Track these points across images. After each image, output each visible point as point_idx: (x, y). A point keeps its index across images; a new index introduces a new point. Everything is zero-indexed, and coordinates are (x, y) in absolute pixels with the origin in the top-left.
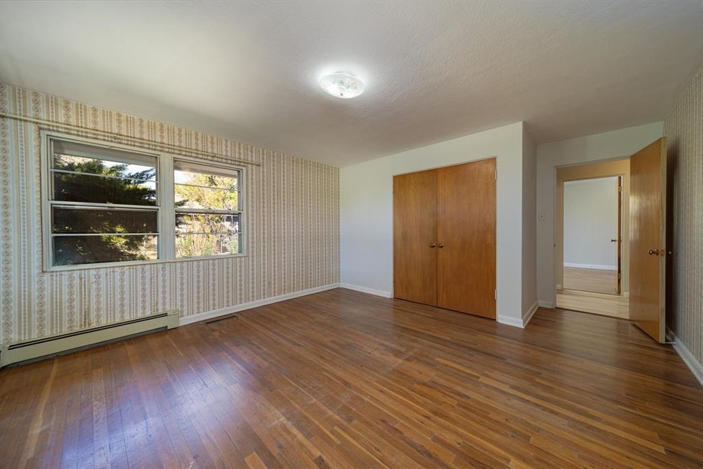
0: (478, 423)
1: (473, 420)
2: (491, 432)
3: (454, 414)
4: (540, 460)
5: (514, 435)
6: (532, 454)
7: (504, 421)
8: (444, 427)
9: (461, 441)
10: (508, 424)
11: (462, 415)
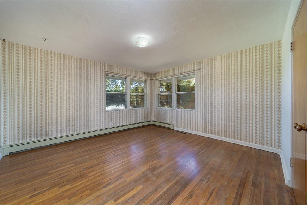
0: (90, 184)
1: (92, 183)
2: (83, 186)
3: (99, 178)
4: (61, 196)
5: (75, 194)
6: (64, 195)
7: (82, 194)
8: (97, 174)
9: (88, 176)
10: (80, 195)
11: (97, 180)
